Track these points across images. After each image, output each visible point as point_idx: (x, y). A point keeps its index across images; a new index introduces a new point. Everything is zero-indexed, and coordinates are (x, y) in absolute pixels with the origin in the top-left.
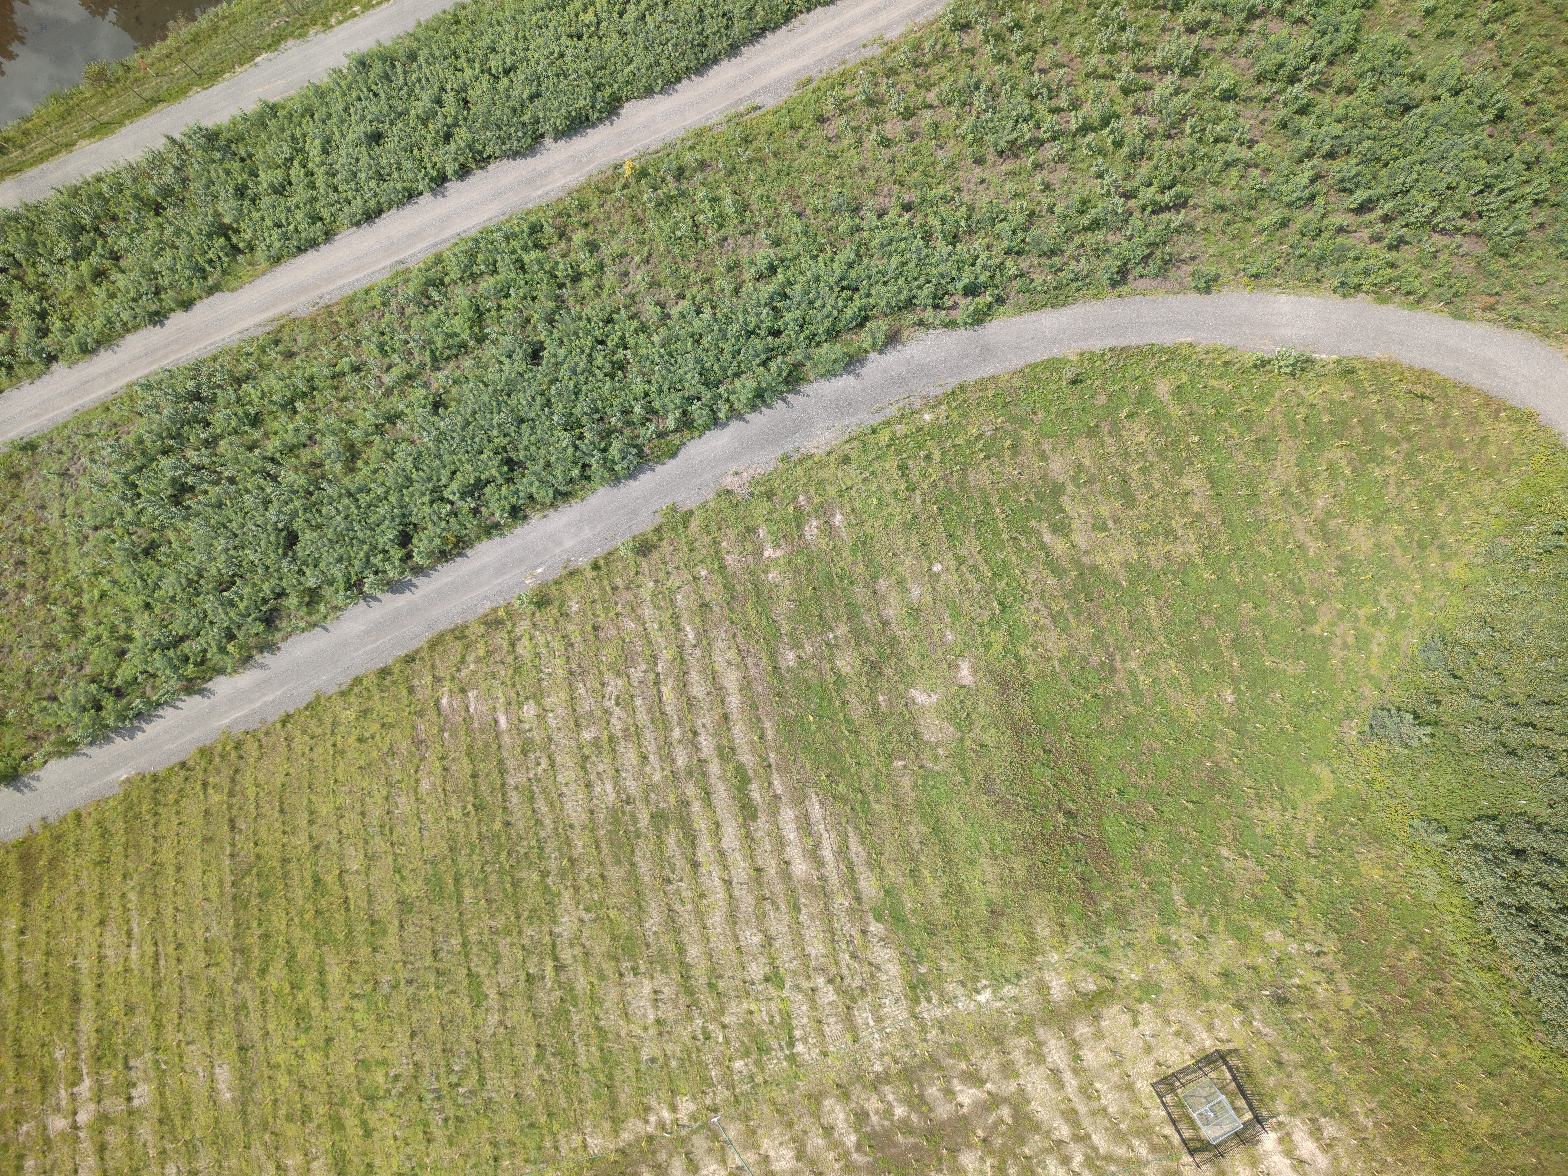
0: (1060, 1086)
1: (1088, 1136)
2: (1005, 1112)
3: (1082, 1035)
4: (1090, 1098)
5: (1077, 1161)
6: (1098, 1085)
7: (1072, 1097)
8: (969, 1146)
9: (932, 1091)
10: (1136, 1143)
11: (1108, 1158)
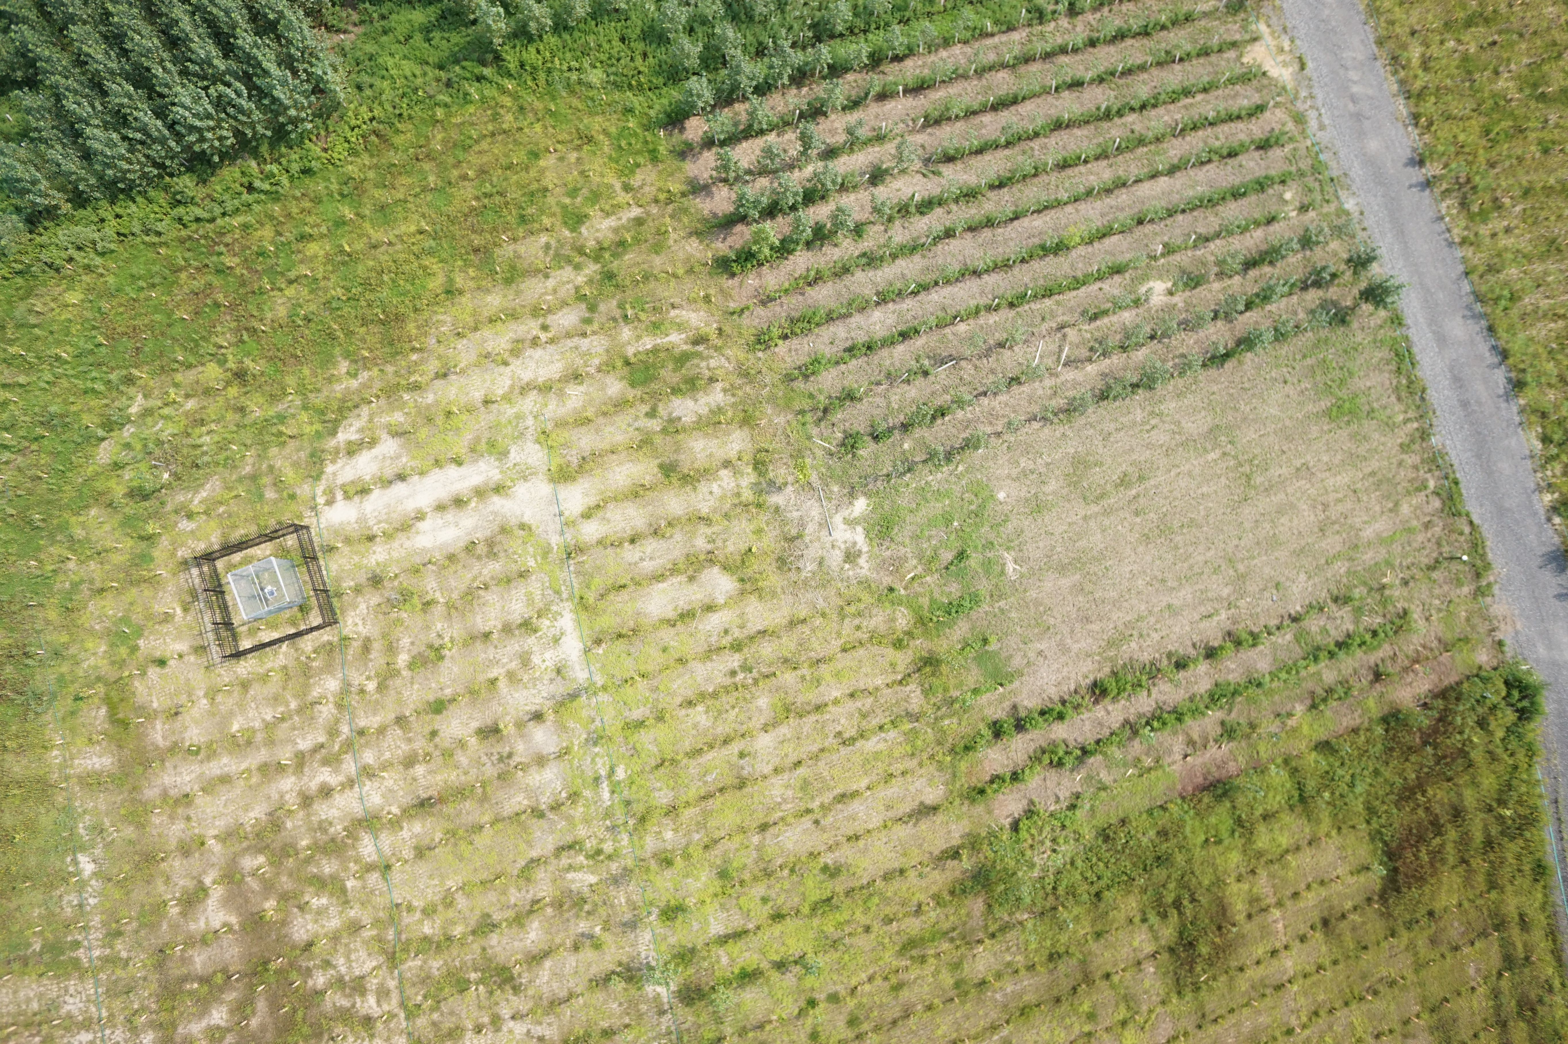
0: (225, 780)
1: (301, 753)
3: (164, 738)
4: (249, 743)
5: (327, 776)
6: (235, 727)
7: (243, 766)
8: (284, 923)
9: (200, 960)
10: (315, 693)
11: (333, 732)
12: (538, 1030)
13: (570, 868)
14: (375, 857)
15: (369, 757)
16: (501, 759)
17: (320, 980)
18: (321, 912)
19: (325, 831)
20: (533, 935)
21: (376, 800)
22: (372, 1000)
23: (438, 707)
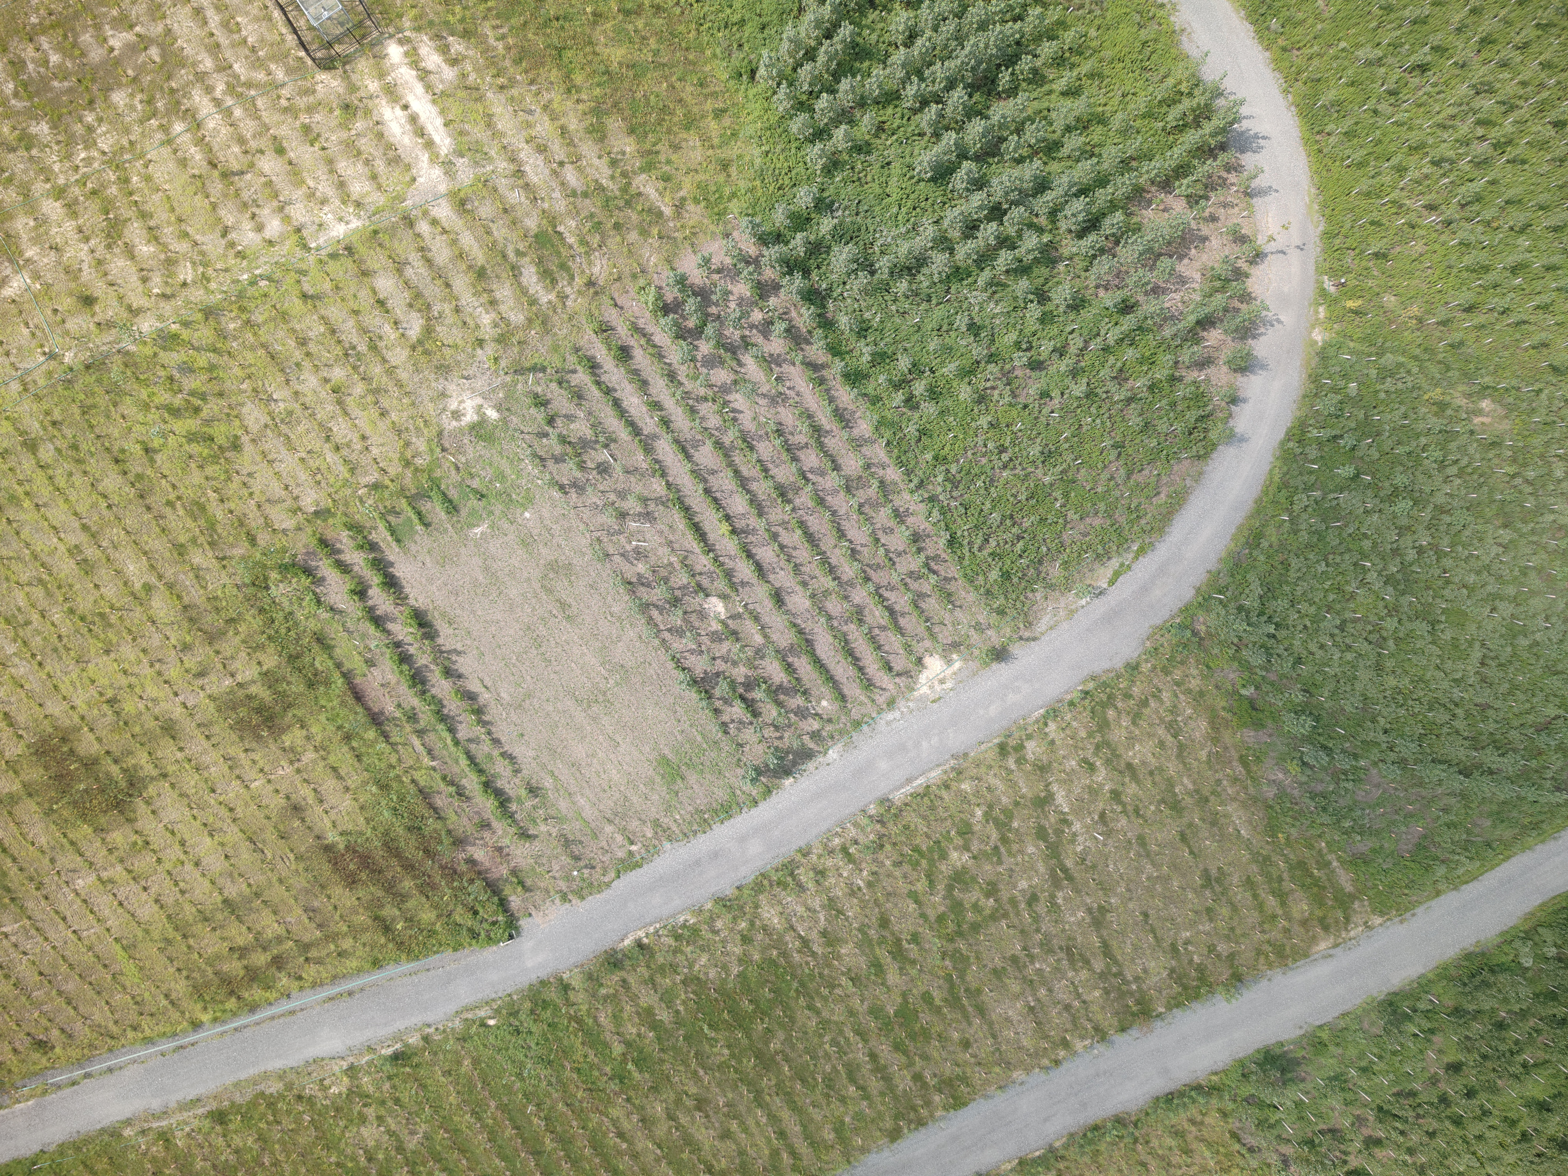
0: (204, 22)
1: (231, 67)
2: (154, 52)
4: (231, 31)
5: (220, 88)
6: (239, 19)
7: (215, 31)
8: (120, 85)
9: (87, 37)
10: (273, 67)
11: (249, 85)
12: (85, 266)
13: (194, 263)
14: (174, 133)
15: (238, 112)
16: (254, 201)
17: (90, 118)
18: (132, 108)
19: (184, 96)
20: (145, 249)
21: (211, 124)
22: (83, 155)
23: (280, 151)
